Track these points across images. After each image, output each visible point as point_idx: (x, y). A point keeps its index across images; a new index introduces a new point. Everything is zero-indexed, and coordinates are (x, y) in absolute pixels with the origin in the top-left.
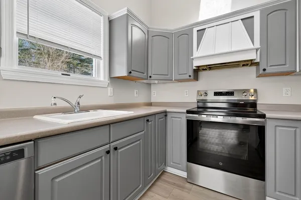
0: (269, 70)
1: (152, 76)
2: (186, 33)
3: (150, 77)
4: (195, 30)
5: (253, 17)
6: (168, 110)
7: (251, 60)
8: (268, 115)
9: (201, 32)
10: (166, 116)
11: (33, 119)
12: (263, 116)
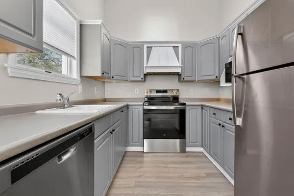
0: (186, 79)
1: (114, 76)
2: (138, 46)
3: (113, 77)
4: (145, 46)
5: (178, 47)
6: (129, 103)
7: (178, 73)
8: (187, 103)
9: (150, 48)
10: (128, 108)
11: (35, 114)
12: (184, 104)
